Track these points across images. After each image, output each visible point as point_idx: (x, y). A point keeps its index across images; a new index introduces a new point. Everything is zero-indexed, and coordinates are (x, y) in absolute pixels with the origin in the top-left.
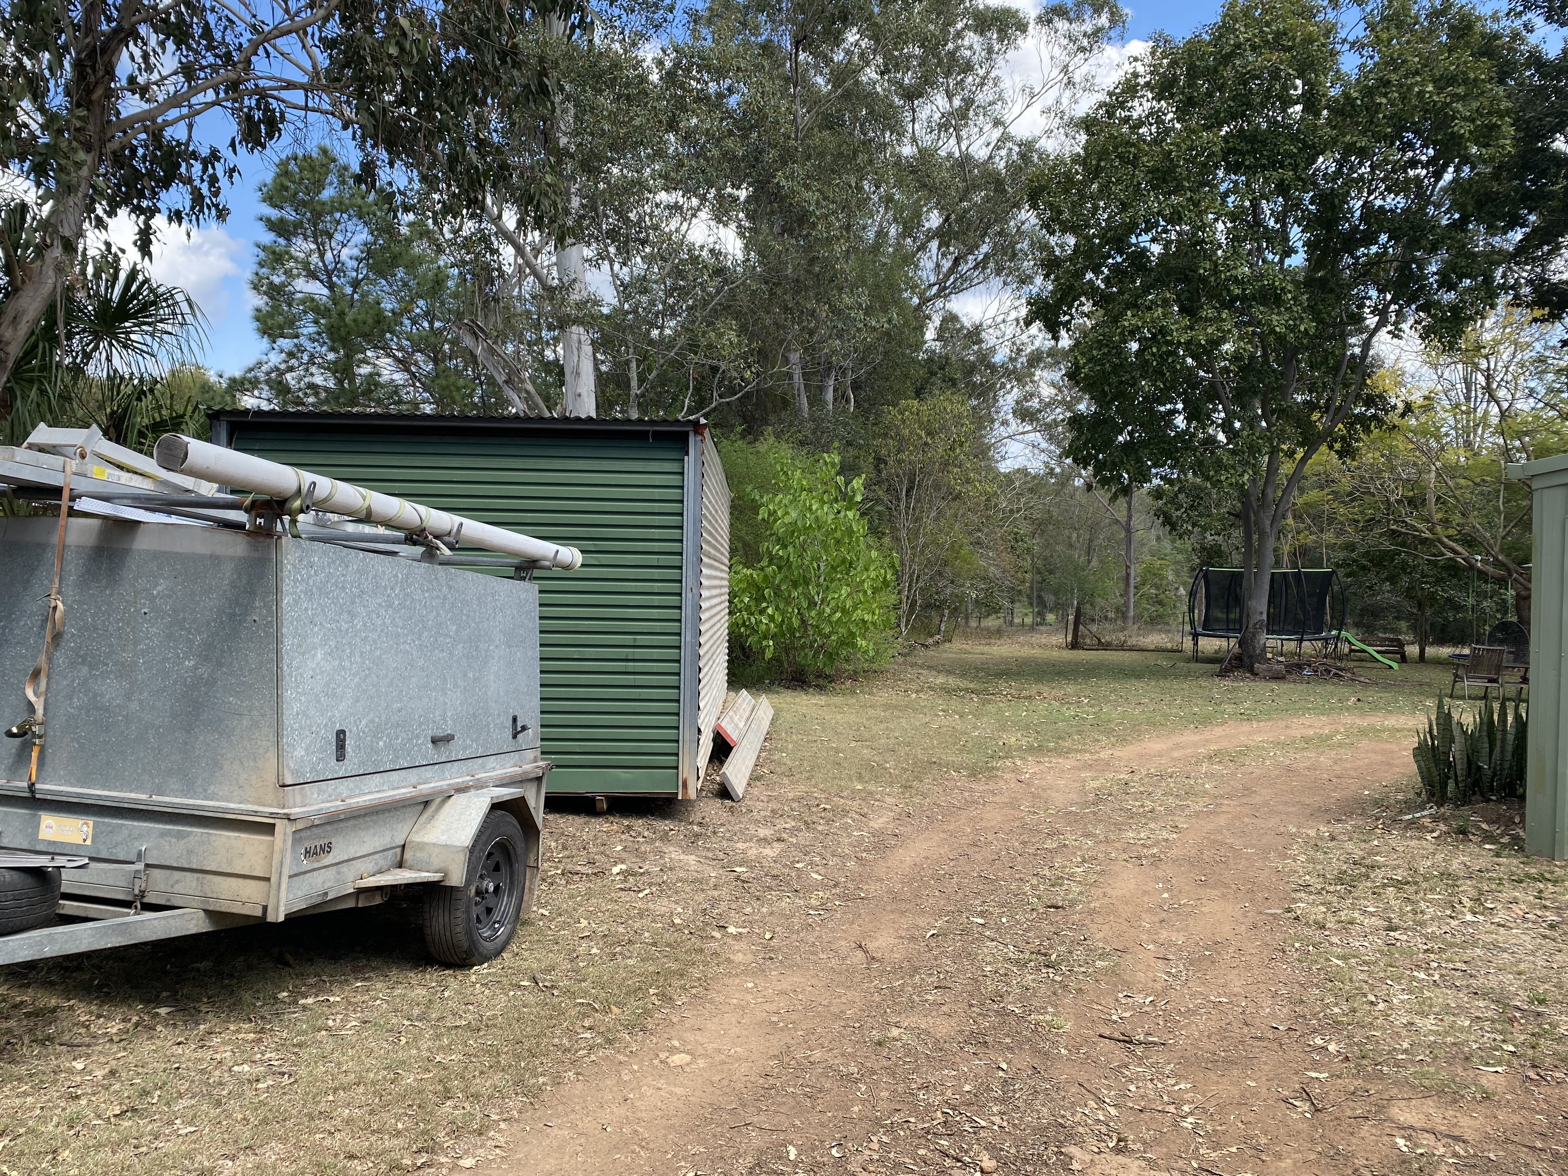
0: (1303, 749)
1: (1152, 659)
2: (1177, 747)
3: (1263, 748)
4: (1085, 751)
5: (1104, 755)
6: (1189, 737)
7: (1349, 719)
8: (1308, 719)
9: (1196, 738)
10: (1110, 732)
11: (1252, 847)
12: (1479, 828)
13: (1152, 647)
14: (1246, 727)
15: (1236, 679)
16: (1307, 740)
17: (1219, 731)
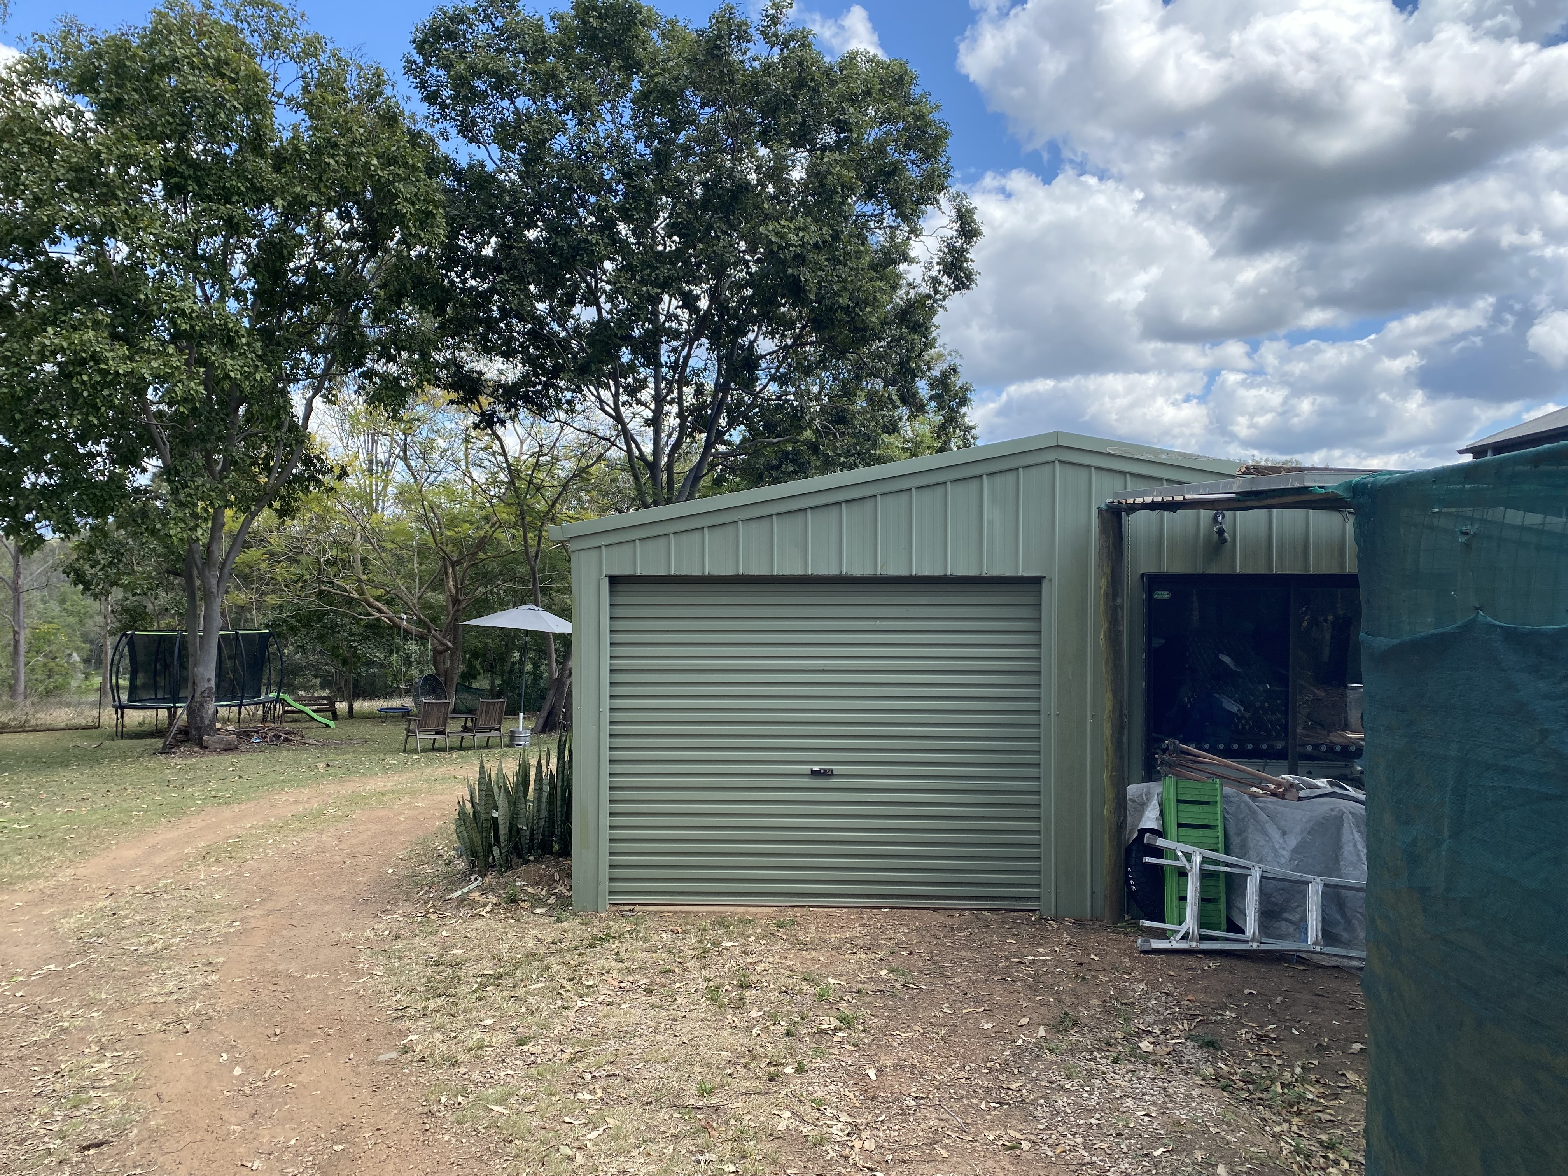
0: (301, 830)
1: (69, 741)
2: (154, 850)
3: (259, 837)
4: (37, 877)
5: (65, 876)
6: (164, 835)
7: (331, 788)
8: (290, 793)
9: (173, 834)
10: (61, 844)
11: (314, 969)
12: (526, 893)
13: (62, 725)
14: (226, 813)
15: (184, 756)
16: (299, 818)
17: (197, 822)
